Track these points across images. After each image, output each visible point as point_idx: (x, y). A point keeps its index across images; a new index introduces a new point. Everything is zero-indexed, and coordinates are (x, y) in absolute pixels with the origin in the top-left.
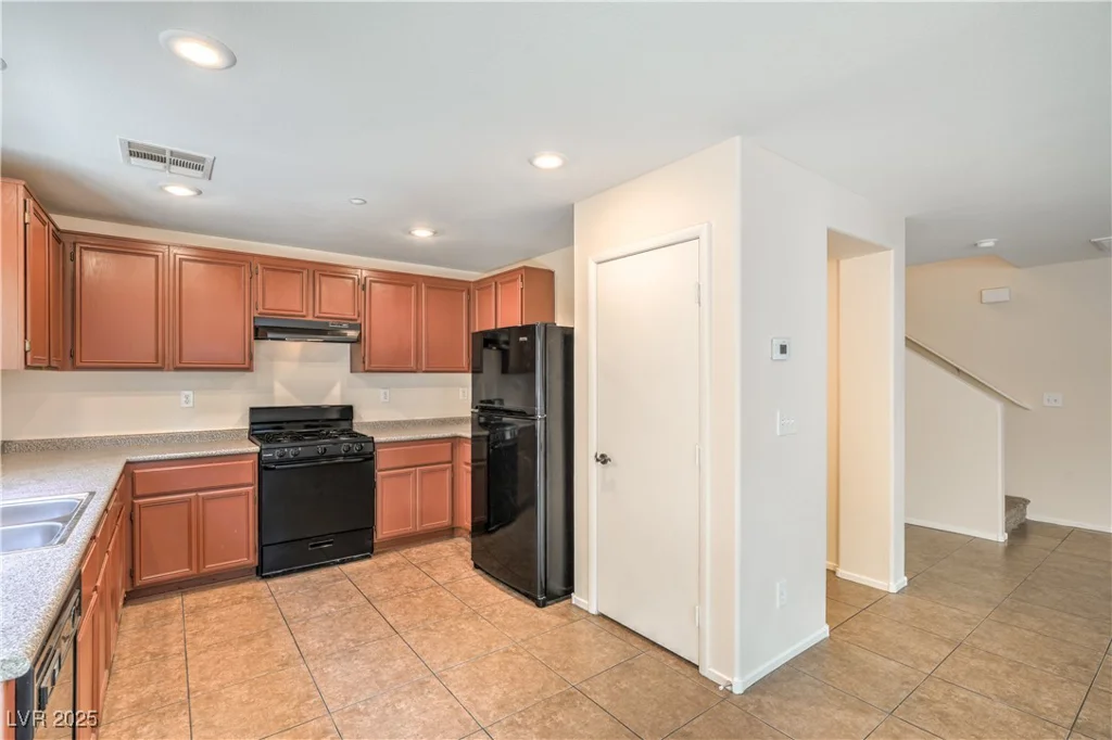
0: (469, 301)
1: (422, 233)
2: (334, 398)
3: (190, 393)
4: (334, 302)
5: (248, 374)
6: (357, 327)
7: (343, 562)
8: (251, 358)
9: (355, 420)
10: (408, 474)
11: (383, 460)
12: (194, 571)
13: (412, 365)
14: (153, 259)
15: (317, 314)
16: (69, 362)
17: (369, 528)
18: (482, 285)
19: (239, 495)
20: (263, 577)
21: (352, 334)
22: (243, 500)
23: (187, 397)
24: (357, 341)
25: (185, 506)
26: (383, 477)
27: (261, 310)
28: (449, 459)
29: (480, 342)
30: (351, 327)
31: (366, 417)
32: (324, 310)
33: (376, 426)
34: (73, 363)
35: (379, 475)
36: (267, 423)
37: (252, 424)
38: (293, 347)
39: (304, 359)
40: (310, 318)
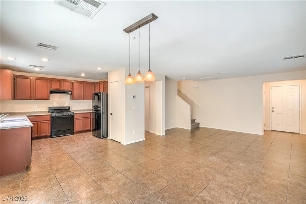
0: (95, 86)
1: (83, 75)
2: (66, 105)
3: (36, 104)
4: (66, 86)
5: (48, 100)
6: (71, 91)
7: (67, 135)
8: (49, 97)
9: (71, 110)
10: (81, 119)
11: (75, 117)
12: (38, 136)
13: (82, 99)
14: (30, 80)
15: (63, 89)
16: (14, 98)
17: (73, 129)
18: (97, 83)
19: (47, 122)
20: (52, 138)
21: (70, 93)
22: (48, 123)
23: (36, 105)
24: (71, 94)
25: (37, 124)
26: (76, 120)
27: (51, 88)
28: (90, 116)
29: (94, 94)
30: (70, 91)
31: (73, 109)
32: (64, 88)
33: (75, 111)
34: (15, 98)
35: (75, 119)
36: (52, 110)
37: (49, 110)
38: (58, 95)
39: (60, 97)
40: (61, 90)
